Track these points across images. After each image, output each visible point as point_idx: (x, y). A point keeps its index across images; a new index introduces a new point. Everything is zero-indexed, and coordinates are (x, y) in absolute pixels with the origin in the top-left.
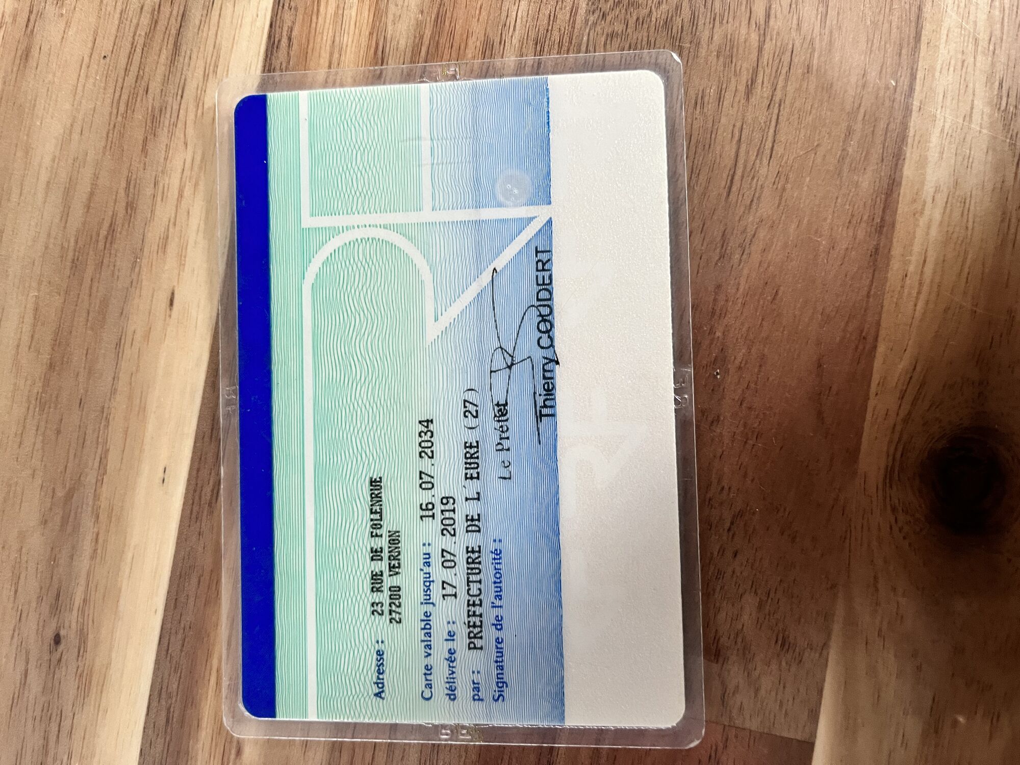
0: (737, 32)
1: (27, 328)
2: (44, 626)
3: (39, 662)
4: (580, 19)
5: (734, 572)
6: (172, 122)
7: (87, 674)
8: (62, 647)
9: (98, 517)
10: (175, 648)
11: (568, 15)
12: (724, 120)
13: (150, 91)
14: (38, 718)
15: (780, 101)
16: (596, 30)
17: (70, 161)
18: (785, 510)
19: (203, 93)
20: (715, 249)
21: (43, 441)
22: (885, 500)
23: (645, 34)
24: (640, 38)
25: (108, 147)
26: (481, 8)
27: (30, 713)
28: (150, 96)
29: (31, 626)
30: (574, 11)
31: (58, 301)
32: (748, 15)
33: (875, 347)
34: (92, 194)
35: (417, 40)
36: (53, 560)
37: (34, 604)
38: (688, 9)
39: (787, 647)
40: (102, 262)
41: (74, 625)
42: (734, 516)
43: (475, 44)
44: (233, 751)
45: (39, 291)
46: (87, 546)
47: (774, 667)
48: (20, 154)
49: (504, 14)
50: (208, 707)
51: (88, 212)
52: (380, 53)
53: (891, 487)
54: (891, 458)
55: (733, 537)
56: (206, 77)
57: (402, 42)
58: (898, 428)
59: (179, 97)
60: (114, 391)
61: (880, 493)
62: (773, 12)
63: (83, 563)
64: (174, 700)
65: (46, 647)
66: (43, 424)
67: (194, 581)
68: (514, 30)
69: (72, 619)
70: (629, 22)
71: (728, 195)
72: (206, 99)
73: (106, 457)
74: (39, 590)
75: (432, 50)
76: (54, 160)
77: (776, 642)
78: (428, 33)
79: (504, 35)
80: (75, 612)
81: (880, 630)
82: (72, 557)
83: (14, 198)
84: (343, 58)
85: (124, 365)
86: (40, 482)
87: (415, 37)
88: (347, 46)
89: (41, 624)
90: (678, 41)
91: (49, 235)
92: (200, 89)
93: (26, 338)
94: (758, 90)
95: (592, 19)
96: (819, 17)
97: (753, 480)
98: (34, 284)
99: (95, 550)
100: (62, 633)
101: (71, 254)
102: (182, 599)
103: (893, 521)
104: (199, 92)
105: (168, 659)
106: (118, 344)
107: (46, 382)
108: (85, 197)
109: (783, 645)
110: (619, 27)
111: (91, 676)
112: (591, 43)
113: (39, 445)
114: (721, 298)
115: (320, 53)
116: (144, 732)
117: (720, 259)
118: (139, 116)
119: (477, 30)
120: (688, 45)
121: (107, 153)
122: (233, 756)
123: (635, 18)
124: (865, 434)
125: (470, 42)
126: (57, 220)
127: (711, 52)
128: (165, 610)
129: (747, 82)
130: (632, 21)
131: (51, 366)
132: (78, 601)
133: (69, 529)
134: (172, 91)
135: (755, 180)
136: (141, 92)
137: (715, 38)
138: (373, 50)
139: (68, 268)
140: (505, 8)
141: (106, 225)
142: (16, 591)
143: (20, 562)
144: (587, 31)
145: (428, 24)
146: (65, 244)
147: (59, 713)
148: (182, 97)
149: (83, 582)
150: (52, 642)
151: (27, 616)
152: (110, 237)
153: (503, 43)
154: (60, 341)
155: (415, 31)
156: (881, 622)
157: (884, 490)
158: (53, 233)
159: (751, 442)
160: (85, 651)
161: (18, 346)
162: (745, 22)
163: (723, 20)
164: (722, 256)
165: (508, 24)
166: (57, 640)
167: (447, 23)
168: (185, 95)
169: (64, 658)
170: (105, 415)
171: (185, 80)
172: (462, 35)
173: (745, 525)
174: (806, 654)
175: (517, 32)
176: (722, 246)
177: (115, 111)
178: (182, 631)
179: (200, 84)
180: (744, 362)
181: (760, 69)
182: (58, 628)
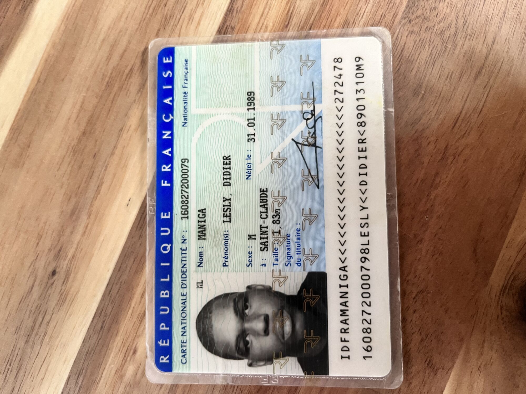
0: (476, 46)
1: (76, 111)
2: (48, 265)
3: (41, 283)
4: (397, 20)
5: (411, 320)
6: (175, 24)
7: (65, 294)
8: (55, 278)
9: (90, 216)
10: (115, 291)
11: (392, 17)
12: (460, 88)
13: (167, 5)
14: (33, 312)
15: (491, 86)
16: (405, 27)
17: (118, 32)
18: (446, 295)
19: (194, 13)
20: (440, 153)
21: (71, 171)
22: (498, 302)
23: (429, 36)
24: (426, 37)
25: (139, 29)
26: (347, 3)
27: (29, 308)
28: (167, 8)
29: (41, 263)
30: (395, 16)
31: (95, 101)
32: (484, 39)
33: (511, 223)
34: (125, 51)
35: (310, 12)
36: (61, 232)
37: (46, 252)
38: (454, 28)
39: (430, 365)
40: (123, 87)
41: (65, 267)
42: (418, 292)
43: (339, 20)
44: (132, 351)
45: (86, 93)
46: (81, 229)
47: (421, 374)
48: (92, 21)
49: (358, 9)
50: (124, 325)
51: (121, 60)
52: (290, 14)
53: (503, 296)
54: (506, 281)
55: (415, 303)
56: (197, 6)
57: (303, 11)
58: (514, 267)
59: (181, 13)
60: (113, 154)
61: (497, 297)
62: (496, 41)
63: (77, 237)
64: (107, 318)
65: (47, 276)
66: (73, 161)
67: (132, 259)
68: (362, 18)
69: (64, 264)
70: (423, 28)
71: (453, 128)
72: (195, 17)
73: (101, 186)
74: (50, 246)
75: (317, 18)
76: (109, 29)
77: (425, 362)
78: (317, 9)
79: (356, 20)
80: (67, 261)
81: (480, 367)
82: (72, 233)
83: (84, 42)
84: (270, 12)
85: (121, 141)
86: (64, 191)
87: (310, 10)
88: (274, 6)
89: (48, 263)
90: (445, 43)
91: (98, 66)
92: (193, 10)
93: (74, 116)
94: (481, 78)
95: (404, 21)
96: (519, 49)
97: (432, 276)
98: (85, 90)
99: (85, 232)
100: (57, 270)
101: (107, 79)
102: (124, 266)
103: (500, 314)
104: (192, 12)
105: (110, 296)
106: (121, 130)
107: (80, 141)
108: (121, 51)
109: (428, 364)
110: (416, 29)
111: (67, 295)
112: (400, 34)
113: (68, 172)
114: (438, 180)
115: (259, 7)
116: (88, 330)
117: (441, 159)
118: (159, 17)
119: (343, 13)
120: (450, 46)
121: (138, 32)
122: (131, 353)
123: (426, 26)
124: (496, 266)
125: (338, 20)
126: (104, 60)
127: (461, 53)
128: (114, 271)
129: (476, 72)
130: (423, 29)
131: (84, 133)
132: (70, 255)
133: (74, 218)
134: (178, 9)
135: (469, 123)
136: (162, 5)
137: (465, 46)
138: (286, 11)
139: (104, 85)
140: (360, 6)
141: (129, 68)
142: (38, 244)
143: (44, 229)
144: (400, 27)
145: (318, 5)
146: (106, 73)
147: (45, 311)
148: (183, 12)
149: (75, 246)
150: (51, 274)
151: (41, 257)
152: (129, 76)
153: (354, 23)
154: (91, 122)
155: (311, 6)
156: (481, 364)
157: (499, 297)
158: (100, 67)
159: (436, 256)
160: (67, 282)
161: (69, 119)
162: (481, 42)
163: (470, 38)
164: (443, 158)
165: (359, 14)
166: (54, 273)
167: (328, 7)
168: (184, 12)
169: (55, 283)
170: (106, 164)
171: (187, 4)
172: (334, 14)
173: (423, 298)
174: (440, 371)
175: (363, 19)
176: (444, 153)
177: (146, 11)
178: (119, 284)
179: (194, 8)
180: (441, 215)
181: (484, 67)
182: (56, 267)
